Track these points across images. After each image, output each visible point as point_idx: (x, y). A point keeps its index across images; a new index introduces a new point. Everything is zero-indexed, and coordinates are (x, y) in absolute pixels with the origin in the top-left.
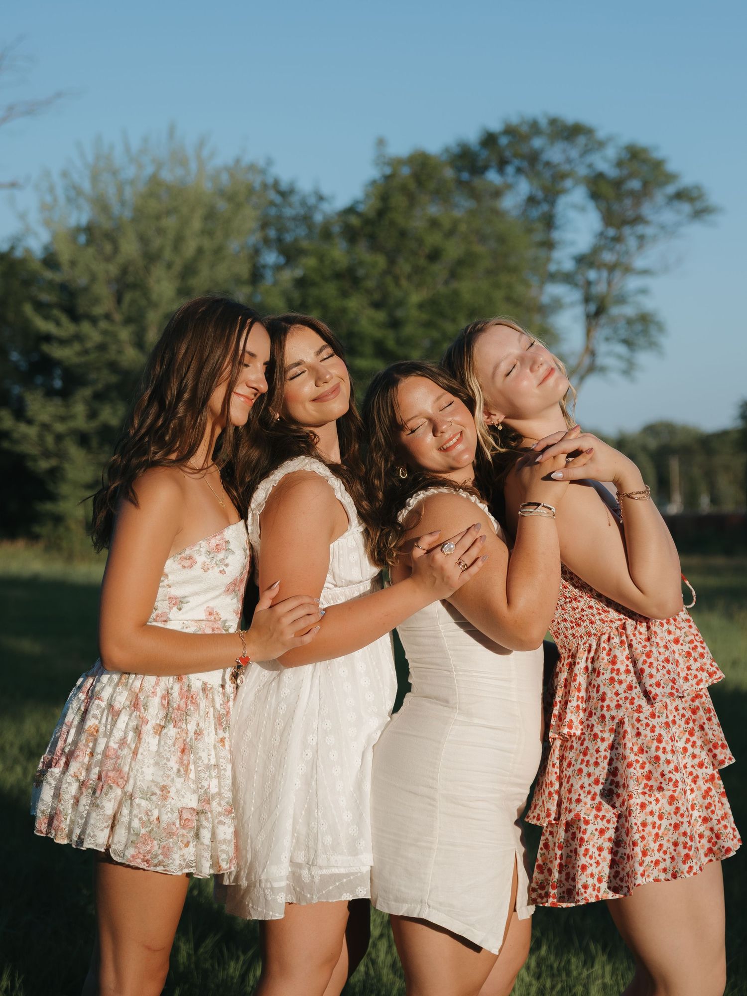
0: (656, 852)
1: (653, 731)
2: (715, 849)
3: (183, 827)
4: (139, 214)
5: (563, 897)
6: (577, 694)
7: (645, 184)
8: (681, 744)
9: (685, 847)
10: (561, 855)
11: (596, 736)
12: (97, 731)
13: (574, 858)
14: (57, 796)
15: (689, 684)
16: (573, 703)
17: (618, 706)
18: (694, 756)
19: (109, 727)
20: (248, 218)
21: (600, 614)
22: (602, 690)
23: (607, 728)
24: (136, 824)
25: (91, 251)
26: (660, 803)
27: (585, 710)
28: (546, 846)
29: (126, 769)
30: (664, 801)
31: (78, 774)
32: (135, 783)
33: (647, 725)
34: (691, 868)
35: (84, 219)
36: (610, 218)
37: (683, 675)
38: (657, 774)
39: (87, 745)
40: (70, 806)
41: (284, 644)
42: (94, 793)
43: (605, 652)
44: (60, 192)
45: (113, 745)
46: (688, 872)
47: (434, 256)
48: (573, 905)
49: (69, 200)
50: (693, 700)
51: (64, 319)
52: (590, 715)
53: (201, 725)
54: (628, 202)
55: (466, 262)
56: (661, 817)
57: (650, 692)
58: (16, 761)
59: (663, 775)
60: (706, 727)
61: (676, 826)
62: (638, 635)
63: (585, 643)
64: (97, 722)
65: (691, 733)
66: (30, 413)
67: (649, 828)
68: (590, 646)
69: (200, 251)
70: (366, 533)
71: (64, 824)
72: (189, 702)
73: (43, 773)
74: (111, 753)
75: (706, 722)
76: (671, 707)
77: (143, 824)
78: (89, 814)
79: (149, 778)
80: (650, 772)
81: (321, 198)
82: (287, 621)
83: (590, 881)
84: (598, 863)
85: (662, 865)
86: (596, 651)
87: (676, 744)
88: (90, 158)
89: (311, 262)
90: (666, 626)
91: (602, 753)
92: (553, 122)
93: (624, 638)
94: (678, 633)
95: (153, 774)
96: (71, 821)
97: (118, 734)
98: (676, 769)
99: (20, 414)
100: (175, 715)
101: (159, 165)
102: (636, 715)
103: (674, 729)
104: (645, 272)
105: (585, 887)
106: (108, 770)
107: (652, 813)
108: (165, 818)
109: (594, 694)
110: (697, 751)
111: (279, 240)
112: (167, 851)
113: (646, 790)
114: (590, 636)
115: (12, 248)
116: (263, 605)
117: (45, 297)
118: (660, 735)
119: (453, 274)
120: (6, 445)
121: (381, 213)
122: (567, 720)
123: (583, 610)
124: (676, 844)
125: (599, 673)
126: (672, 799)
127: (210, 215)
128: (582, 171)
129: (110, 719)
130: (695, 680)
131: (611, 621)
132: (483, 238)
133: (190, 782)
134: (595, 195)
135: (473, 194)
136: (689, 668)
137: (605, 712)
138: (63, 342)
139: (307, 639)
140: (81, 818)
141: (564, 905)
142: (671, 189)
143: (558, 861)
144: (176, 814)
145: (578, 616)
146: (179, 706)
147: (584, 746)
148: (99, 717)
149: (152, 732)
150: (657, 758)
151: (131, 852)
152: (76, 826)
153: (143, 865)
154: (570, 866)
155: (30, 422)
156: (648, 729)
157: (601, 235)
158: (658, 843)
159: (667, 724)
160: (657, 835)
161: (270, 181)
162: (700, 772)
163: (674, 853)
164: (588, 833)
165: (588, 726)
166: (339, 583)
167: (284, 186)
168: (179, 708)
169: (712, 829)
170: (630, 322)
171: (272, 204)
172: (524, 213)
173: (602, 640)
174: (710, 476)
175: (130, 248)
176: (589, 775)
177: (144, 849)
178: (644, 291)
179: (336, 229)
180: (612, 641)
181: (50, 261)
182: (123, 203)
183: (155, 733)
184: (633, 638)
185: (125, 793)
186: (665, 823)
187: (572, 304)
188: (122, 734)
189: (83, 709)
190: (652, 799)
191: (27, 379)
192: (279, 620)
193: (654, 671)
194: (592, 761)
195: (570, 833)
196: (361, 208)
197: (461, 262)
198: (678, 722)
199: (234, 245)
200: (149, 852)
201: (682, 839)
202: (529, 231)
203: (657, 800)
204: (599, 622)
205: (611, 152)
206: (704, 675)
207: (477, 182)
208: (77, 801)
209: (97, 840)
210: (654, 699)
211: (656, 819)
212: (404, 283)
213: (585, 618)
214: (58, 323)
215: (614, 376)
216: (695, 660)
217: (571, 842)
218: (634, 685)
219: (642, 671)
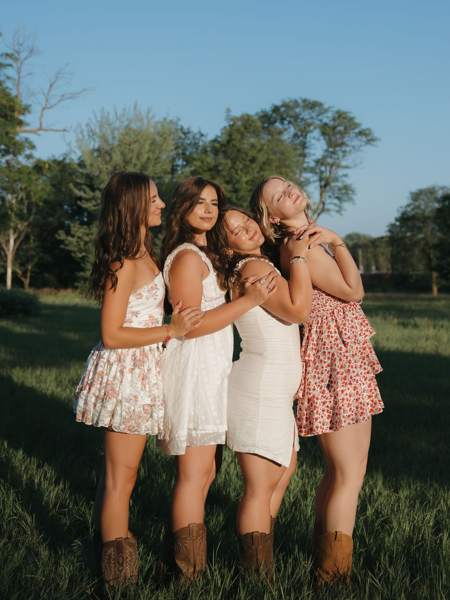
0: (348, 411)
1: (347, 358)
2: (374, 409)
3: (145, 413)
4: (121, 143)
5: (309, 432)
6: (312, 342)
7: (346, 128)
8: (359, 364)
9: (361, 409)
10: (307, 413)
11: (321, 361)
12: (103, 373)
13: (312, 414)
14: (86, 403)
15: (361, 337)
16: (311, 346)
17: (331, 348)
18: (365, 369)
19: (108, 371)
20: (170, 145)
21: (322, 307)
22: (324, 340)
23: (326, 357)
24: (124, 414)
25: (100, 159)
26: (350, 390)
27: (315, 349)
28: (300, 409)
29: (117, 389)
30: (351, 389)
31: (95, 393)
32: (122, 396)
33: (344, 356)
34: (364, 418)
35: (96, 146)
36: (330, 144)
37: (359, 333)
38: (348, 377)
39: (98, 380)
40: (92, 408)
41: (186, 329)
42: (103, 401)
43: (325, 324)
44: (85, 133)
45: (111, 379)
46: (363, 420)
47: (253, 160)
48: (313, 435)
49: (89, 136)
50: (363, 344)
51: (88, 190)
52: (318, 351)
53: (150, 366)
54: (338, 136)
55: (267, 163)
56: (350, 396)
57: (346, 342)
58: (67, 387)
59: (351, 378)
60: (370, 356)
61: (357, 400)
62: (339, 316)
63: (316, 320)
64: (102, 369)
65: (364, 359)
66: (72, 233)
67: (345, 401)
68: (318, 321)
69: (148, 159)
70: (218, 275)
71: (90, 416)
72: (144, 356)
73: (79, 393)
74: (110, 382)
75: (370, 353)
76: (354, 348)
77: (127, 413)
78: (101, 411)
79: (128, 392)
80: (345, 376)
81: (202, 135)
82: (186, 319)
83: (319, 425)
84: (322, 417)
85: (351, 417)
86: (321, 323)
87: (357, 364)
88: (99, 119)
89: (198, 163)
90: (352, 311)
91: (325, 368)
92: (304, 101)
93: (333, 317)
94: (357, 314)
95: (130, 391)
96: (93, 414)
97: (112, 374)
98: (357, 375)
99: (68, 232)
100: (138, 364)
101: (131, 121)
102: (339, 351)
103: (356, 357)
104: (346, 167)
105: (317, 427)
106: (109, 390)
107: (346, 394)
108: (137, 410)
109: (320, 342)
110: (366, 367)
111: (184, 154)
112: (139, 425)
113: (344, 385)
114: (318, 317)
115: (64, 159)
116: (176, 312)
117: (79, 181)
118: (350, 360)
119: (261, 169)
120: (62, 246)
121: (228, 142)
122: (308, 353)
123: (315, 305)
124: (357, 408)
125: (322, 333)
126: (355, 388)
127: (153, 143)
128: (318, 123)
129: (108, 368)
130: (364, 335)
131: (327, 310)
132: (274, 153)
133: (147, 393)
134: (324, 133)
135: (270, 133)
136: (361, 330)
137: (325, 350)
138: (87, 200)
139: (197, 326)
140: (97, 413)
141: (309, 436)
142: (357, 131)
143: (305, 416)
144: (142, 408)
145: (313, 308)
146: (140, 359)
147: (316, 365)
148: (103, 366)
149: (128, 372)
150: (349, 370)
151: (122, 427)
152: (95, 416)
153: (128, 432)
154: (311, 418)
155: (73, 236)
156: (345, 357)
157: (327, 151)
158: (349, 408)
159: (353, 355)
160: (349, 404)
161: (179, 127)
162: (367, 376)
163: (356, 412)
164: (318, 403)
165: (317, 356)
166: (207, 300)
167: (185, 130)
168: (140, 360)
169: (372, 401)
170: (340, 189)
171: (180, 138)
172: (292, 141)
173: (324, 319)
174: (376, 257)
175: (117, 158)
176: (319, 378)
177: (128, 425)
178: (346, 176)
179: (209, 149)
180: (328, 319)
181: (82, 164)
182: (114, 138)
183: (130, 372)
184: (337, 318)
185: (118, 400)
186: (352, 398)
187: (314, 182)
188: (114, 374)
189: (95, 363)
190: (346, 388)
191: (71, 217)
192: (183, 319)
193: (347, 332)
194: (320, 372)
195: (310, 404)
196: (219, 139)
197: (264, 163)
198: (358, 354)
199: (164, 157)
200: (131, 426)
201: (360, 405)
202: (295, 149)
203: (348, 389)
204: (322, 311)
205: (330, 114)
206: (368, 333)
207: (271, 128)
208: (95, 405)
209: (105, 422)
210: (347, 345)
211: (348, 397)
212: (239, 172)
213: (316, 309)
214: (85, 192)
215: (333, 213)
216: (364, 327)
217: (311, 407)
218: (338, 338)
219: (342, 332)
